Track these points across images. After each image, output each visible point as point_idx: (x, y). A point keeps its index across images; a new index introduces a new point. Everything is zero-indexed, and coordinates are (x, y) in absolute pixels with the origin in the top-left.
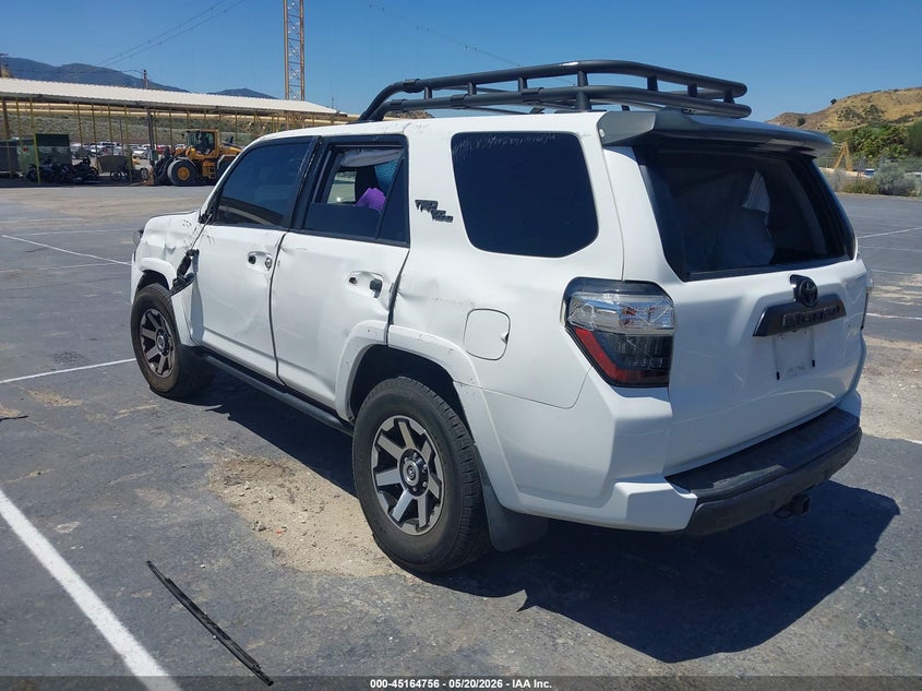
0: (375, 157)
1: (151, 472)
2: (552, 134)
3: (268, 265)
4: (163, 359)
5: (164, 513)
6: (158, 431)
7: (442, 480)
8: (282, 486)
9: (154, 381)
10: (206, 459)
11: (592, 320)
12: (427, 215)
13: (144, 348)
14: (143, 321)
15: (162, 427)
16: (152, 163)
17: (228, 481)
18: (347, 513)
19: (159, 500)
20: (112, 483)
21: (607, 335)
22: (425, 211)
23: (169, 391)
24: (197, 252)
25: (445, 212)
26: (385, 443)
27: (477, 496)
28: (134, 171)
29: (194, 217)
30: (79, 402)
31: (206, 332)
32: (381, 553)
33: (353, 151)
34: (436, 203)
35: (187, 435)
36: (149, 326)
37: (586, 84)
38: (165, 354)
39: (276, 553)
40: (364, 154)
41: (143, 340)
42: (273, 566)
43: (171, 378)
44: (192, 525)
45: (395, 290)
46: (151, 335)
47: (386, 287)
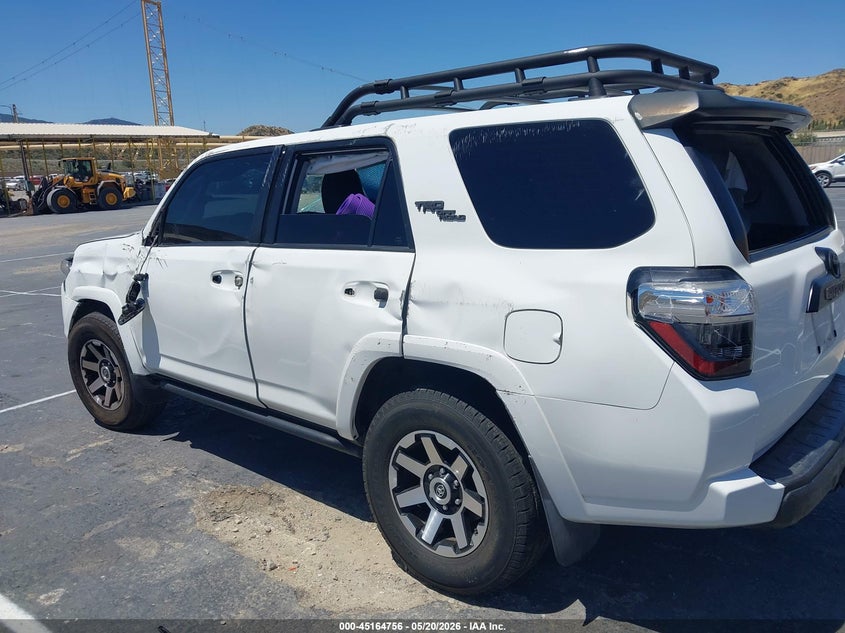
0: (348, 163)
1: (127, 517)
2: (575, 121)
3: (239, 284)
4: (109, 390)
5: (158, 565)
6: (120, 469)
7: (484, 496)
8: (274, 515)
9: (101, 414)
10: (183, 494)
11: (669, 313)
12: (433, 217)
13: (86, 381)
14: (83, 353)
15: (124, 464)
16: (29, 194)
17: (216, 517)
18: (355, 537)
19: (148, 550)
20: (87, 536)
21: (689, 327)
22: (429, 213)
23: (120, 424)
24: (147, 276)
25: (454, 212)
26: (405, 461)
27: (531, 510)
28: (11, 202)
29: (136, 240)
30: (20, 447)
31: (163, 360)
32: (412, 580)
33: (322, 158)
34: (442, 203)
35: (153, 469)
36: (91, 358)
37: (597, 69)
38: (111, 384)
39: (299, 594)
40: (335, 160)
41: (84, 373)
42: (301, 610)
43: (122, 409)
44: (195, 574)
45: (406, 297)
46: (94, 366)
47: (395, 296)
